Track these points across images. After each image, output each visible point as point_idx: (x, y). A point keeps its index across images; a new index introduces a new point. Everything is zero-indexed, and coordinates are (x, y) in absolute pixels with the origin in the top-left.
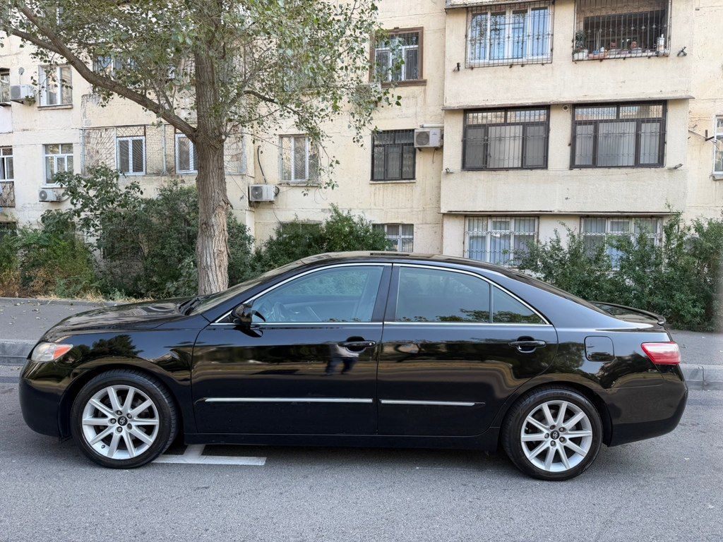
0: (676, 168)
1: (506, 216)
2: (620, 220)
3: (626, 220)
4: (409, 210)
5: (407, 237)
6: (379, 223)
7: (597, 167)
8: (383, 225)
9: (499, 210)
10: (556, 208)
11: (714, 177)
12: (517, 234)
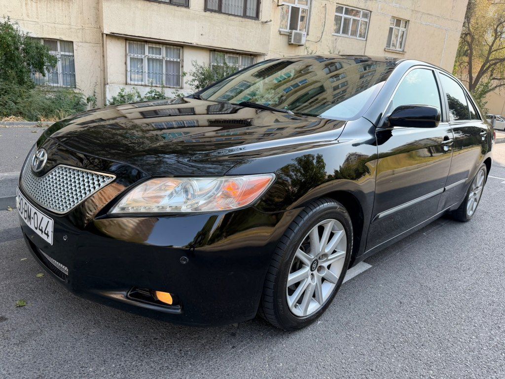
0: (266, 22)
1: (159, 43)
2: (234, 56)
3: (238, 56)
4: (67, 27)
5: (67, 54)
6: (35, 36)
7: (221, 13)
8: (39, 39)
9: (154, 38)
10: (195, 41)
11: (280, 32)
12: (168, 59)
